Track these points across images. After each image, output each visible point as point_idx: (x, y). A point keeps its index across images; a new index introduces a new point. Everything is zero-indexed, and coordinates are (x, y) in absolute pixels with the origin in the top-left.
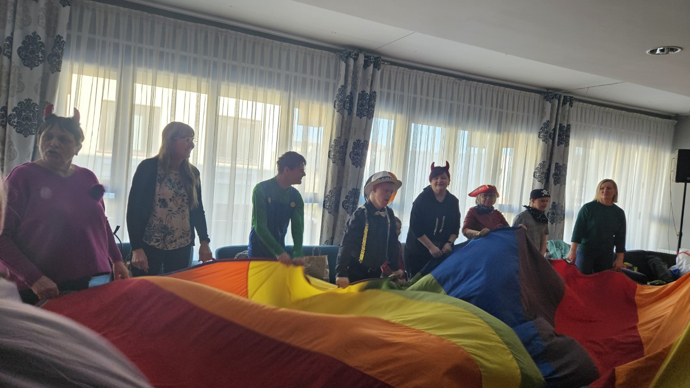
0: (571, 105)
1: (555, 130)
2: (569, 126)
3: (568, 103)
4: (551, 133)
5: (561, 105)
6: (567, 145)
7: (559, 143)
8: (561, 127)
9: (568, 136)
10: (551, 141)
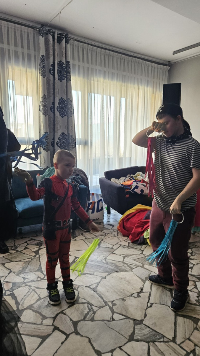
0: (67, 42)
1: (53, 65)
2: (68, 62)
3: (64, 40)
4: (50, 69)
5: (56, 41)
6: (69, 80)
7: (61, 79)
8: (60, 64)
9: (68, 73)
10: (51, 76)
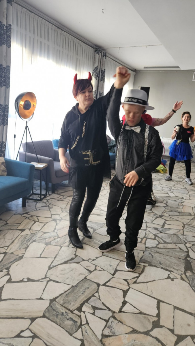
0: (106, 58)
2: (105, 70)
4: (98, 74)
5: (102, 57)
6: (104, 82)
8: (102, 70)
9: (104, 76)
10: (98, 78)
